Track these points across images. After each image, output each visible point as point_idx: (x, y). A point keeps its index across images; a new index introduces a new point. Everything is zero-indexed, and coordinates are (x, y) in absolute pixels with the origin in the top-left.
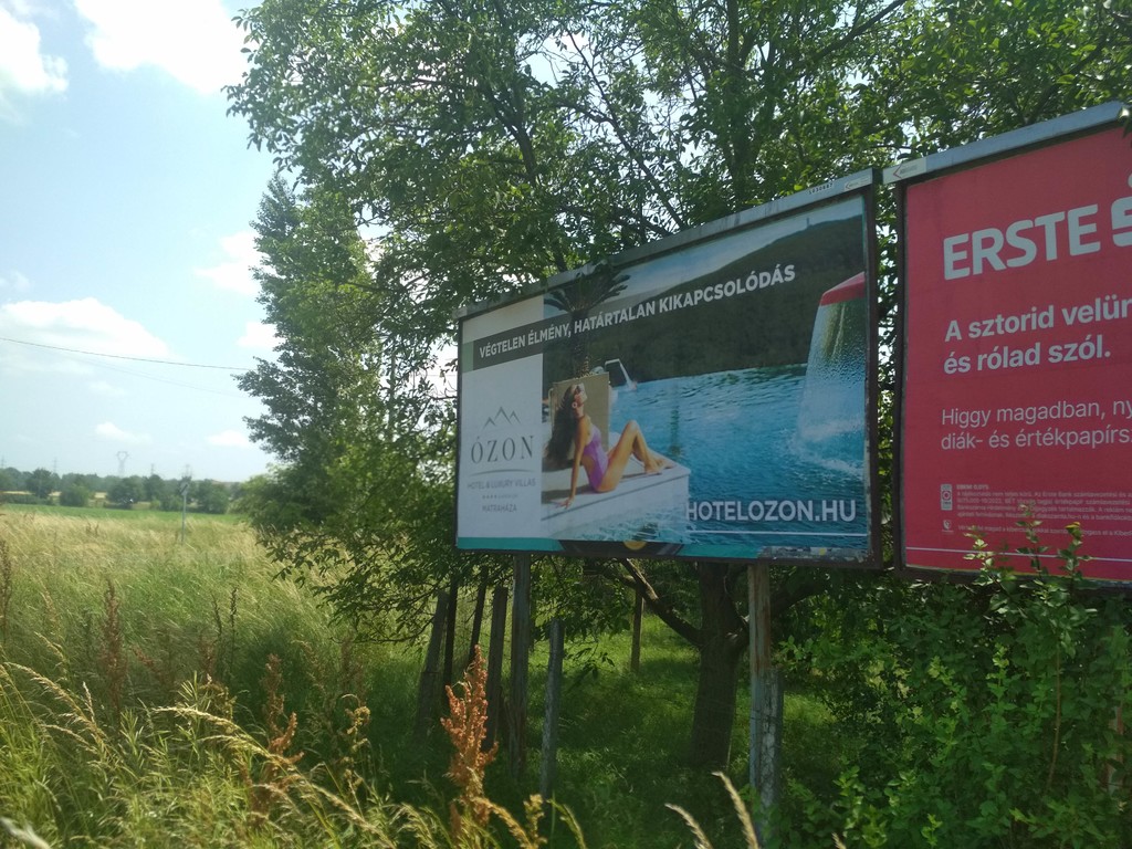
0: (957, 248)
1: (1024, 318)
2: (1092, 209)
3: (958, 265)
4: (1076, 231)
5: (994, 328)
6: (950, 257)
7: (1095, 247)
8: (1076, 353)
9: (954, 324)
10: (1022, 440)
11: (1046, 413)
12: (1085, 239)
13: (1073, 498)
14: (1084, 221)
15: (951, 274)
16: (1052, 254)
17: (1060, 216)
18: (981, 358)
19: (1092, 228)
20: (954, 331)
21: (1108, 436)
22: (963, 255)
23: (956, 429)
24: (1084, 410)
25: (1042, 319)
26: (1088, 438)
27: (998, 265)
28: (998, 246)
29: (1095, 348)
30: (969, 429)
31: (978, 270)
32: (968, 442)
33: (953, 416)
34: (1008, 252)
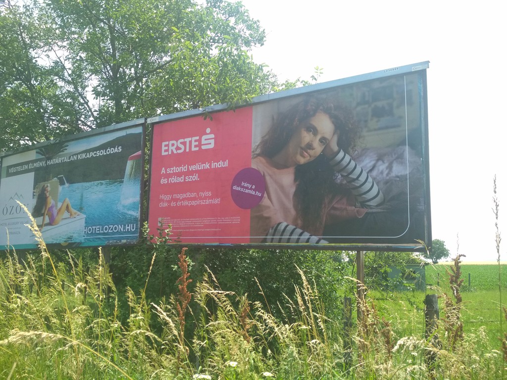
0: (165, 146)
1: (180, 168)
2: (197, 138)
3: (166, 151)
4: (194, 144)
5: (173, 170)
6: (164, 148)
7: (197, 149)
8: (192, 179)
9: (163, 168)
10: (179, 204)
11: (184, 196)
12: (196, 146)
13: (190, 221)
14: (196, 141)
15: (164, 153)
16: (187, 150)
17: (190, 139)
18: (170, 179)
19: (197, 143)
20: (163, 171)
21: (198, 202)
22: (167, 148)
23: (163, 201)
24: (193, 195)
25: (184, 169)
26: (194, 203)
27: (175, 152)
28: (175, 146)
29: (195, 178)
30: (166, 201)
31: (170, 153)
32: (166, 205)
33: (162, 197)
34: (178, 148)
